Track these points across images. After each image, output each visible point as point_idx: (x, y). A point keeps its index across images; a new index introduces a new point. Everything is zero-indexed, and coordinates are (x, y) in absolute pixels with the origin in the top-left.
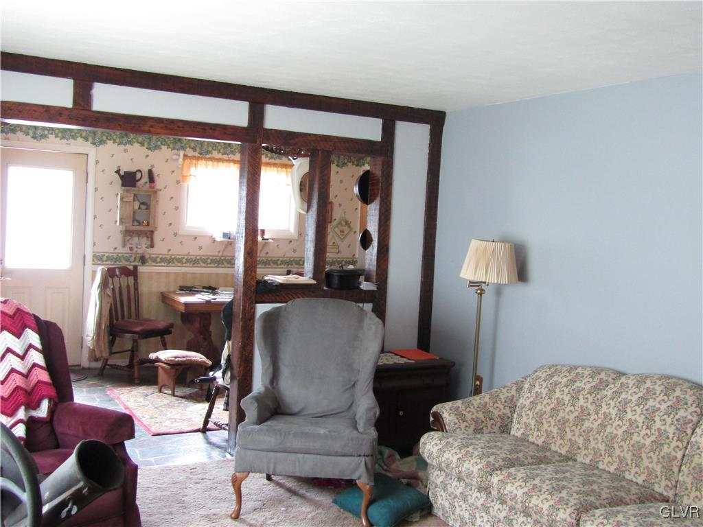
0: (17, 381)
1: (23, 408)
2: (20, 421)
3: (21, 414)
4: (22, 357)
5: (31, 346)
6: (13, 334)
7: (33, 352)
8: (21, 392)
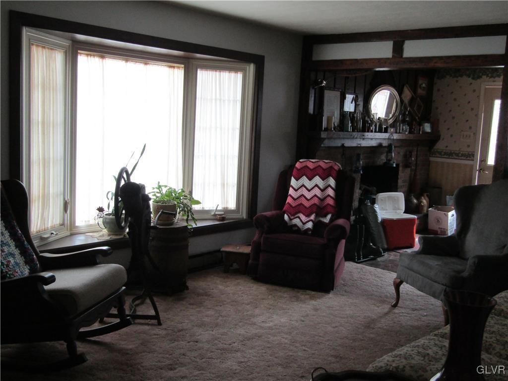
0: (316, 201)
1: (314, 214)
2: (311, 220)
3: (313, 217)
4: (322, 190)
5: (329, 186)
6: (321, 178)
7: (330, 189)
8: (316, 206)
